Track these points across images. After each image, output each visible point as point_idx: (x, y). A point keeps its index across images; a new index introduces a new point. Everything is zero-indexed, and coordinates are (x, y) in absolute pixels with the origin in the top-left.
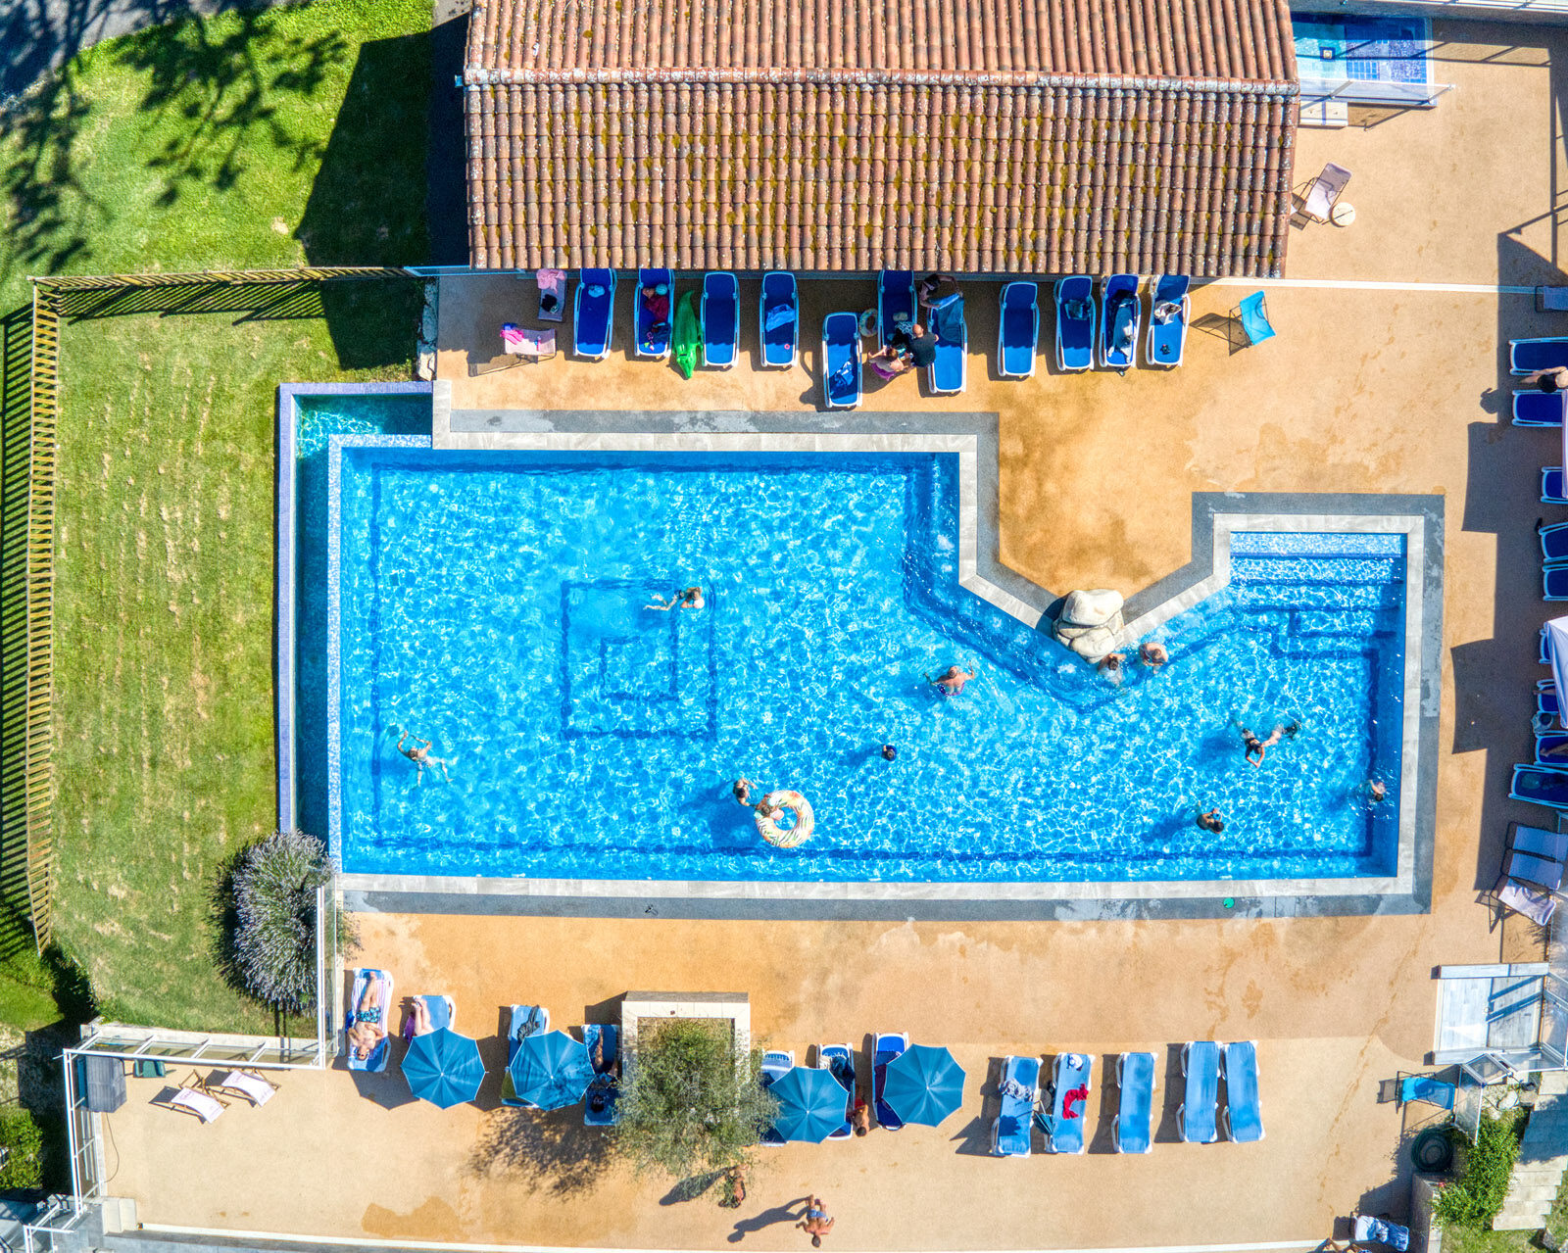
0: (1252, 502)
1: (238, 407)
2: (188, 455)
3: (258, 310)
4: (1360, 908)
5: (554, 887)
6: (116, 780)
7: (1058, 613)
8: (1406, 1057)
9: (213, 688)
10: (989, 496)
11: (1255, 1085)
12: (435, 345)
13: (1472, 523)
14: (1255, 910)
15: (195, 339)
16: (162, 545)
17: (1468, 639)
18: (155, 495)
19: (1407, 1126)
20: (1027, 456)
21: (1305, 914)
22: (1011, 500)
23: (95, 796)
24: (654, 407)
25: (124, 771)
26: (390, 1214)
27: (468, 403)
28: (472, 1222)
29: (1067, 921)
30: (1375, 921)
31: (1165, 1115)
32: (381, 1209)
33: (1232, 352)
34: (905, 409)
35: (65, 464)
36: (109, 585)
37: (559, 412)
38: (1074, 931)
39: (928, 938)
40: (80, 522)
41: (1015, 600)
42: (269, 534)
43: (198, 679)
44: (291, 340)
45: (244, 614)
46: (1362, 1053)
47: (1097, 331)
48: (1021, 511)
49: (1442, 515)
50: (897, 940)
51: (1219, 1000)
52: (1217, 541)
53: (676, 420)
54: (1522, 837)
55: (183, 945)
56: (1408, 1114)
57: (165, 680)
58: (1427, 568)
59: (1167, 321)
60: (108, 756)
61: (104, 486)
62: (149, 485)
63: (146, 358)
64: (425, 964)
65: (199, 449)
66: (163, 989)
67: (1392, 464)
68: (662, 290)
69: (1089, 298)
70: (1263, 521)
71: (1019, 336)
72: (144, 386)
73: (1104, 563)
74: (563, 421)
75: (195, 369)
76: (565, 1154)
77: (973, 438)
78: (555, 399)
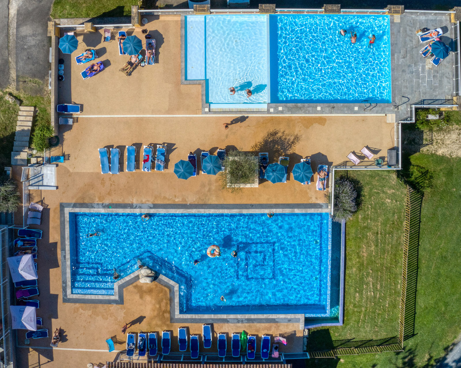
0: (110, 302)
1: (353, 319)
2: (366, 308)
3: (348, 342)
4: (78, 205)
5: (276, 211)
6: (388, 229)
7: (155, 278)
8: (63, 166)
9: (361, 252)
10: (172, 304)
11: (101, 162)
12: (304, 337)
13: (56, 296)
14: (104, 205)
15: (364, 334)
16: (373, 286)
17: (55, 269)
18: (375, 297)
19: (62, 147)
20: (163, 313)
21: (91, 204)
22: (167, 304)
23: (393, 223)
24: (251, 324)
25: (385, 230)
26: (319, 123)
27: (296, 324)
28: (298, 122)
29: (150, 203)
30: (74, 201)
31: (124, 153)
32: (321, 125)
33: (116, 336)
34: (193, 324)
35: (398, 303)
36: (387, 275)
37: (275, 323)
38: (148, 201)
39: (185, 200)
40: (395, 290)
41: (165, 280)
42: (346, 290)
43: (365, 255)
44: (340, 335)
45: (353, 271)
46: (74, 168)
47: (148, 343)
48: (164, 301)
49: (63, 298)
50: (191, 199)
51: (112, 183)
52: (118, 293)
53: (246, 321)
54: (38, 222)
55: (371, 189)
56: (61, 151)
57: (374, 254)
58: (66, 286)
59: (131, 344)
60: (389, 234)
61: (388, 299)
62: (377, 300)
63: (376, 329)
64: (308, 191)
65: (363, 309)
66: (377, 178)
67: (76, 310)
68: (250, 351)
69: (150, 349)
70: (107, 298)
71: (166, 341)
72: (377, 323)
73: (144, 288)
74: (273, 321)
75: (364, 328)
76: (275, 142)
77: (176, 317)
78: (275, 326)
